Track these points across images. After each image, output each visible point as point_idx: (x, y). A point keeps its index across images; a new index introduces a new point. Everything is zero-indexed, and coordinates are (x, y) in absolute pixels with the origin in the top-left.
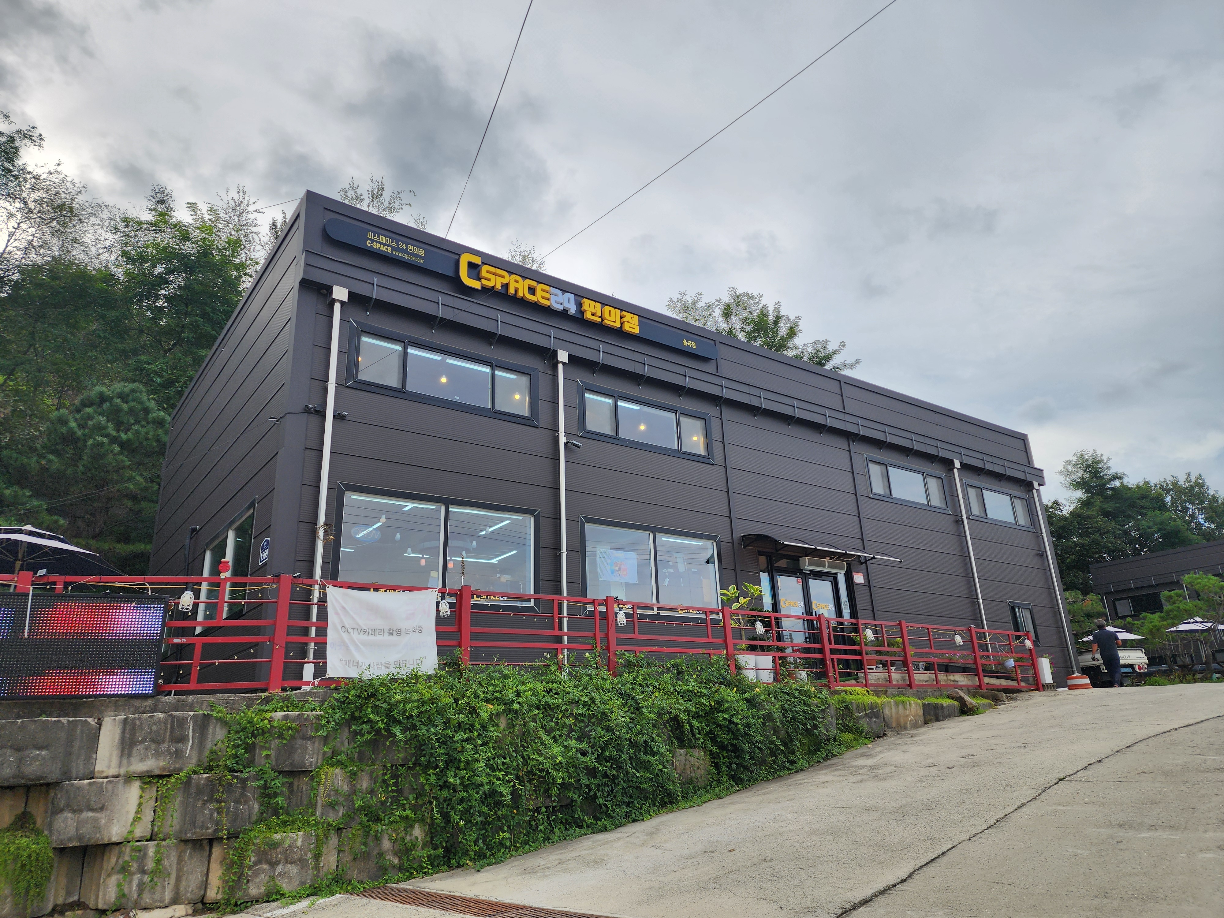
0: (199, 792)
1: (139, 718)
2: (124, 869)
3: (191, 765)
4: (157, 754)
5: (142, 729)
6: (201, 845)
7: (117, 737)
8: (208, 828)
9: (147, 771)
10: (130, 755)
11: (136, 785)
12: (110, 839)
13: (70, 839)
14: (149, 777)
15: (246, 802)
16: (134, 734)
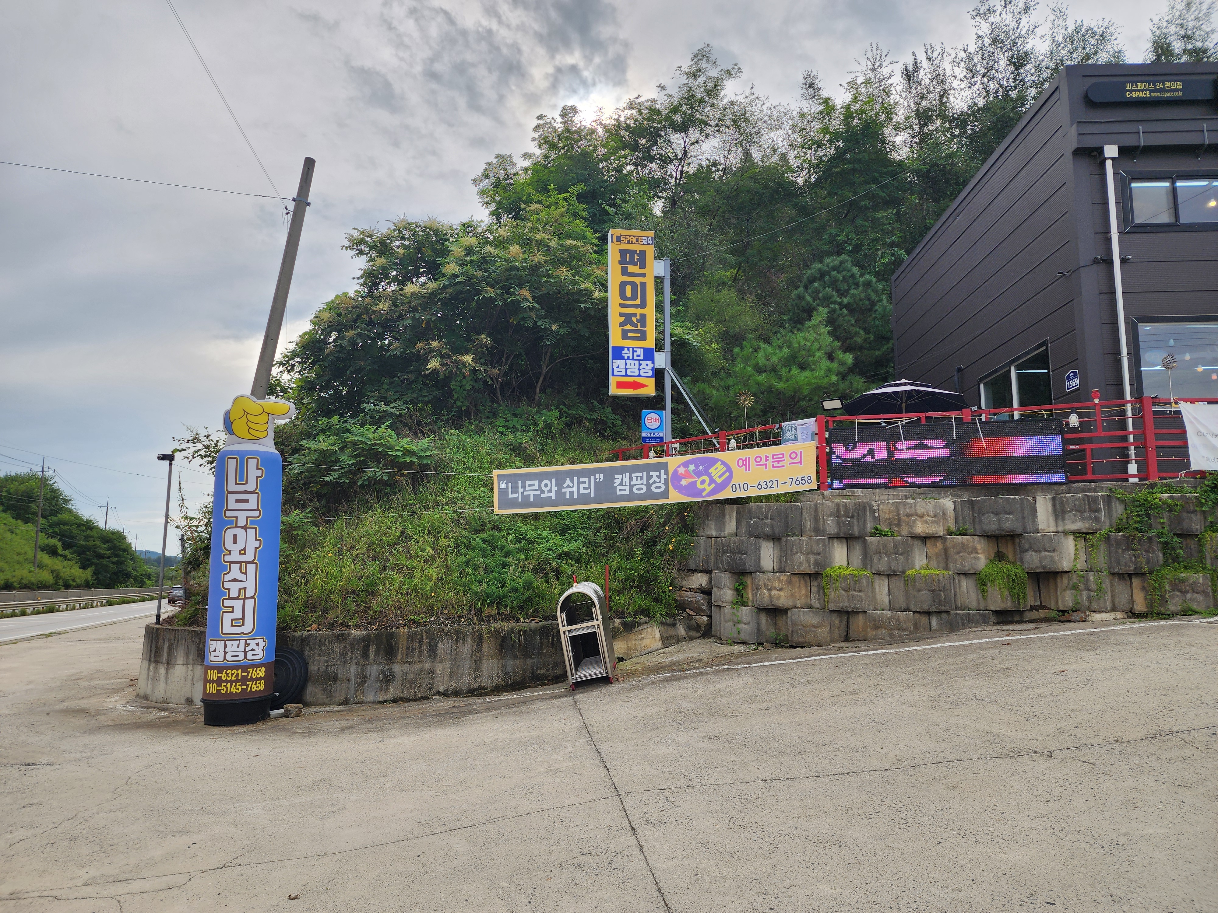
0: (1118, 543)
1: (1065, 497)
2: (1075, 587)
3: (1107, 527)
4: (1083, 519)
5: (1068, 504)
6: (1123, 577)
7: (1050, 508)
8: (1130, 567)
9: (1078, 530)
10: (1063, 519)
11: (1071, 537)
12: (1063, 569)
13: (1037, 567)
14: (1079, 533)
15: (1153, 552)
16: (1064, 506)
